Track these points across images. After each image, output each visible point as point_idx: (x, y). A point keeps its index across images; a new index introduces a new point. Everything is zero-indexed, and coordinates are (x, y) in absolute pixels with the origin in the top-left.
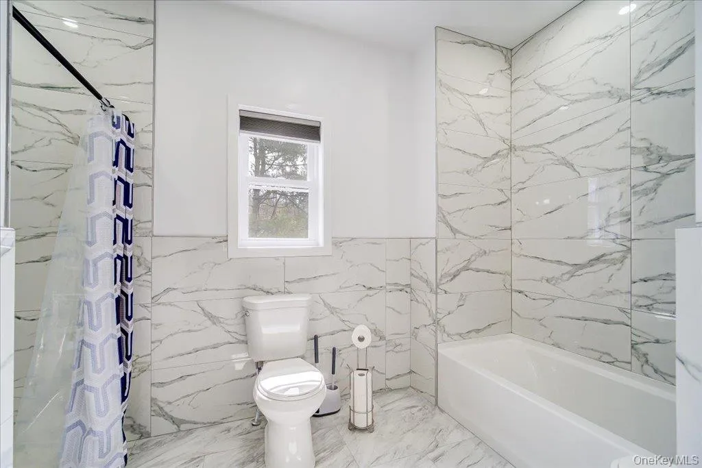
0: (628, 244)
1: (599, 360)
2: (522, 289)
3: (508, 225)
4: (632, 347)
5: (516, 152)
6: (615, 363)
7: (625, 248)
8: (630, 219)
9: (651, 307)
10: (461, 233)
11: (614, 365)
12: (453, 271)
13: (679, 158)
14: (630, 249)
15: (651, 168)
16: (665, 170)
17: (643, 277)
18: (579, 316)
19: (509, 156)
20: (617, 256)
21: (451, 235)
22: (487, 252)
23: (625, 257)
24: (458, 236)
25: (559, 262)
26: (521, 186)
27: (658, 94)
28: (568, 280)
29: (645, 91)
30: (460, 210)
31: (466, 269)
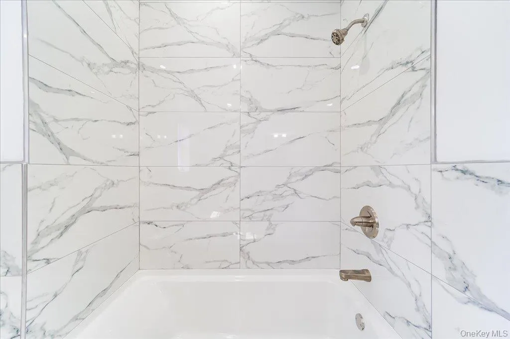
0: (238, 170)
1: (219, 268)
2: (151, 220)
3: (136, 150)
4: (241, 250)
5: (144, 72)
6: (231, 267)
7: (237, 174)
8: (240, 151)
9: (251, 217)
10: (78, 155)
11: (229, 268)
12: (64, 219)
13: (266, 111)
14: (240, 174)
15: (252, 114)
16: (259, 117)
17: (247, 195)
18: (205, 235)
19: (137, 73)
20: (232, 180)
21: (61, 158)
22: (116, 182)
23: (237, 180)
24: (72, 159)
25: (188, 188)
26: (150, 109)
27: (256, 61)
28: (196, 203)
29: (248, 56)
30: (77, 119)
31: (87, 210)
